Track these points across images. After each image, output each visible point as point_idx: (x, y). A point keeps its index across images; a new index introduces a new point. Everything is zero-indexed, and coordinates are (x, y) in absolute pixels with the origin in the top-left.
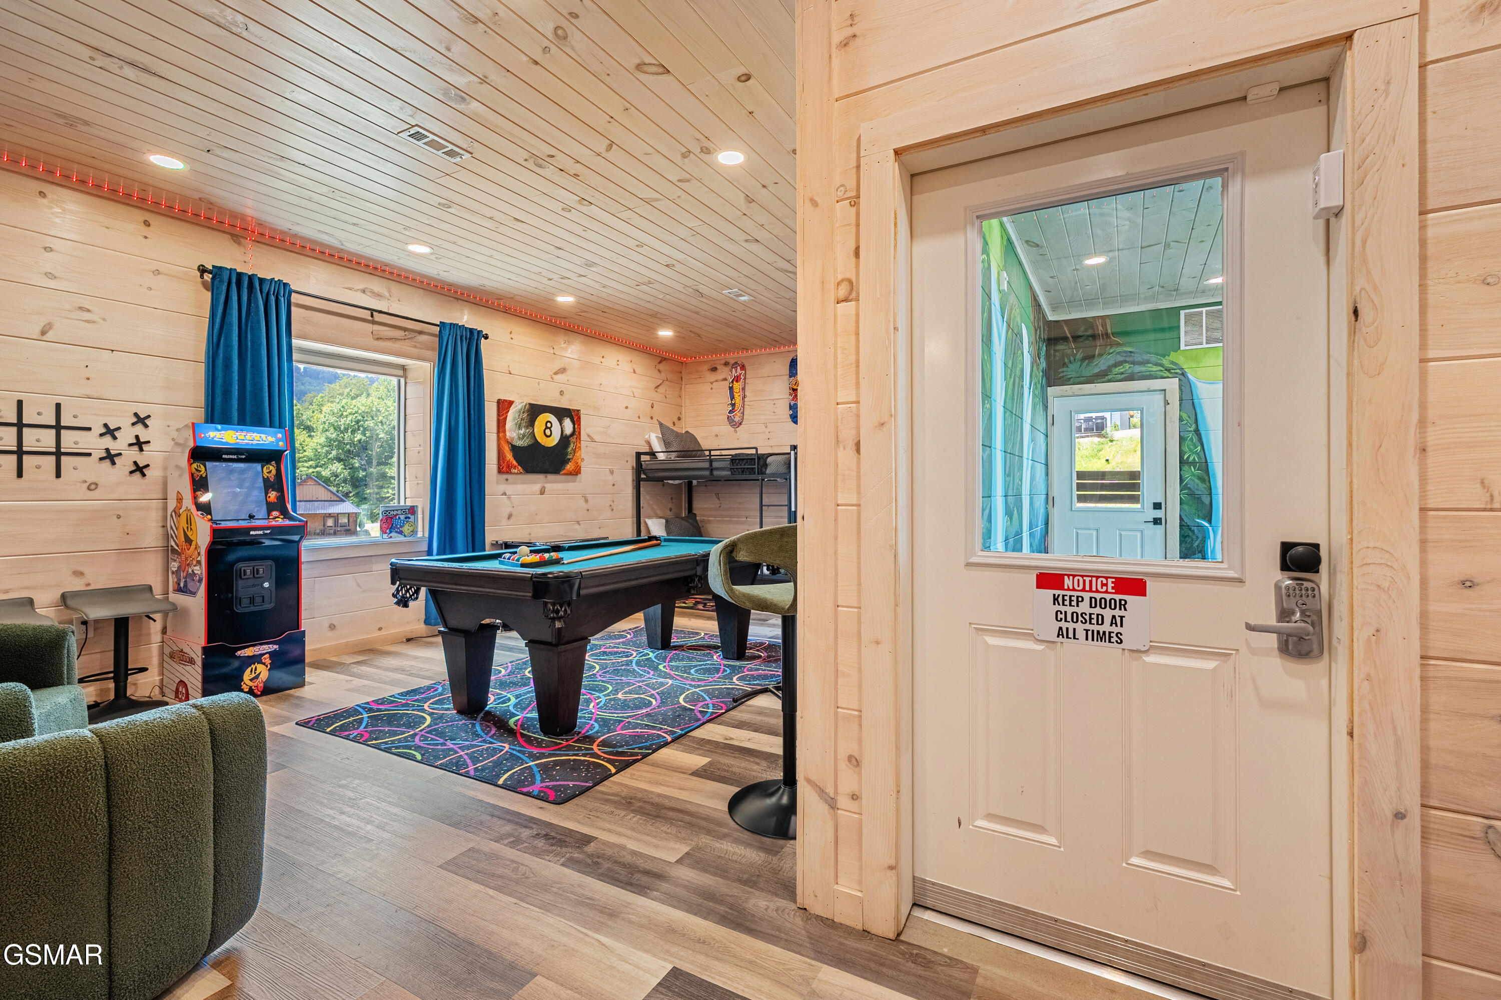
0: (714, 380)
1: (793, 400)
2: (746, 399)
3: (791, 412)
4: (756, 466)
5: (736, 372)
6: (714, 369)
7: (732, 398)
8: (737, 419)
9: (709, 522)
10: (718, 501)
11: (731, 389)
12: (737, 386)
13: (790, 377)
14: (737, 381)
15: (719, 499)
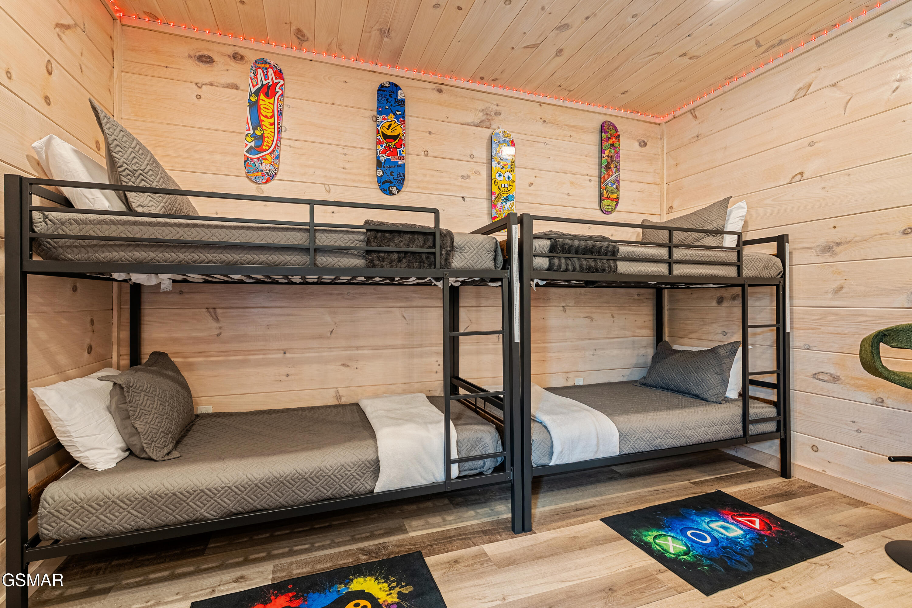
0: (208, 80)
1: (383, 153)
2: (283, 135)
3: (380, 172)
4: (437, 250)
5: (266, 77)
6: (207, 60)
7: (257, 124)
8: (266, 167)
9: (191, 366)
10: (214, 324)
11: (254, 106)
12: (265, 102)
13: (380, 113)
14: (267, 96)
15: (217, 319)
